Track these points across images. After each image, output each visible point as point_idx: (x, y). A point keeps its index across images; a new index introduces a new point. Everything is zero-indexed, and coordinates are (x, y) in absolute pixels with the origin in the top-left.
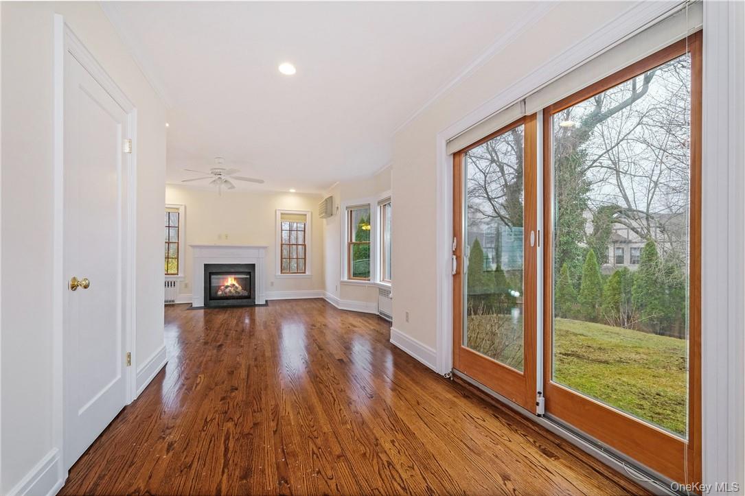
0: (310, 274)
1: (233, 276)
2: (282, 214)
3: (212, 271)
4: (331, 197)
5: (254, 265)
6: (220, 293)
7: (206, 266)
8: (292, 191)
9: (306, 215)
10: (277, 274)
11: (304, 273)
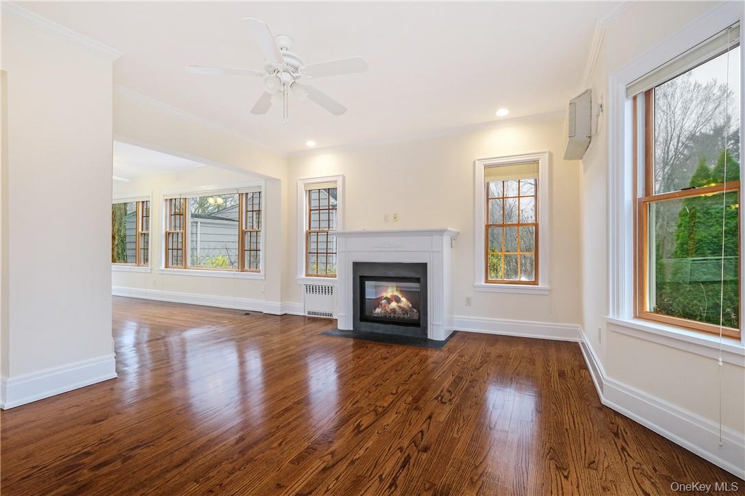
0: (547, 286)
1: (394, 284)
2: (486, 167)
3: (364, 274)
4: (588, 92)
5: (425, 265)
6: (378, 310)
7: (356, 265)
8: (503, 112)
9: (536, 162)
10: (477, 284)
11: (535, 283)
